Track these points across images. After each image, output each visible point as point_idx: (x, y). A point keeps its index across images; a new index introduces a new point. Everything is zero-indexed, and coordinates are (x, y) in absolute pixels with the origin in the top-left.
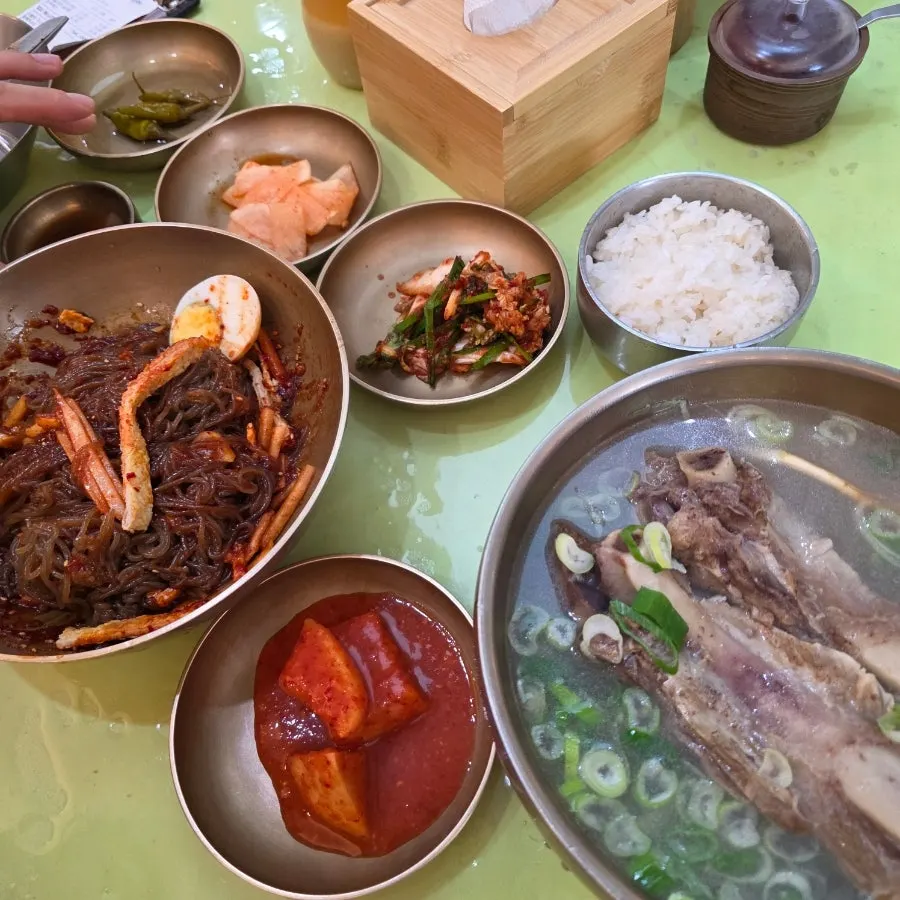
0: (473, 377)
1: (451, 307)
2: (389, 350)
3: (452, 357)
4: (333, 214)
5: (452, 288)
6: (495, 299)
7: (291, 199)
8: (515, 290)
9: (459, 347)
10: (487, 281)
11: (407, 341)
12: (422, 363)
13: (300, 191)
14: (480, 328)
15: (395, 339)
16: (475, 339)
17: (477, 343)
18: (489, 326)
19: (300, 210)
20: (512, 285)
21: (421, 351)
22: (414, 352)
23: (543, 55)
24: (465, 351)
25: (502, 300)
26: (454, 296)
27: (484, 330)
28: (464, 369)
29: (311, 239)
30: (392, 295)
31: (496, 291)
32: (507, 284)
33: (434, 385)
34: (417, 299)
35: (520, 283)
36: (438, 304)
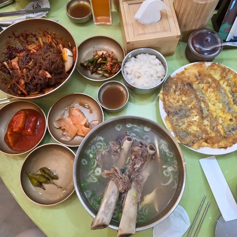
1: (99, 61)
2: (85, 64)
3: (97, 69)
6: (107, 63)
8: (111, 63)
9: (99, 69)
10: (108, 59)
11: (90, 63)
12: (91, 69)
15: (87, 62)
16: (102, 69)
18: (105, 67)
21: (92, 66)
22: (91, 66)
26: (100, 59)
28: (98, 73)
30: (94, 52)
31: (108, 62)
32: (110, 61)
33: (92, 74)
34: (97, 55)
35: (113, 62)
36: (97, 59)
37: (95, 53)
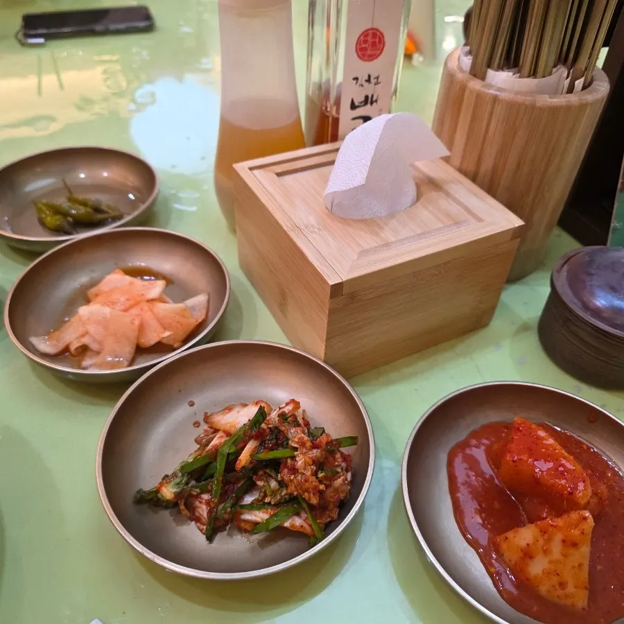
0: (256, 537)
1: (244, 457)
2: (168, 492)
3: (238, 507)
4: (167, 334)
5: (251, 438)
6: (293, 458)
7: (134, 311)
8: (316, 453)
9: (248, 499)
10: (290, 436)
11: (193, 483)
12: (203, 511)
13: (146, 306)
14: (273, 484)
15: (178, 480)
16: (265, 496)
17: (267, 500)
18: (282, 484)
19: (137, 322)
20: (315, 446)
21: (206, 497)
22: (198, 496)
23: (387, 244)
24: (252, 507)
25: (300, 462)
26: (251, 446)
27: (278, 487)
28: (247, 527)
29: (140, 350)
30: (197, 424)
31: (296, 449)
32: (308, 444)
33: (210, 538)
34: (219, 435)
35: (323, 445)
36: (233, 450)
37: (204, 427)
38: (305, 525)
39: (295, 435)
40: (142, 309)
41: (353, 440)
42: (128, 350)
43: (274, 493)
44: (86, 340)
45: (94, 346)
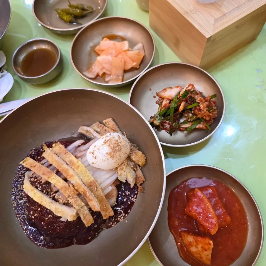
0: (185, 132)
1: (181, 108)
2: (157, 123)
3: (179, 124)
4: (135, 64)
5: (182, 101)
6: (199, 106)
7: (120, 56)
8: (207, 103)
9: (182, 121)
10: (196, 98)
11: (163, 118)
12: (168, 126)
14: (191, 115)
15: (159, 118)
16: (188, 119)
17: (189, 120)
19: (123, 61)
20: (206, 101)
21: (168, 122)
22: (165, 122)
23: (225, 15)
24: (184, 123)
25: (202, 107)
26: (183, 104)
27: (192, 115)
28: (183, 129)
29: (126, 71)
30: (154, 97)
31: (199, 103)
32: (204, 101)
33: (171, 135)
34: (165, 100)
36: (176, 105)
38: (203, 126)
39: (198, 98)
40: (123, 55)
41: (215, 96)
42: (121, 72)
43: (191, 117)
44: (104, 71)
45: (108, 72)
